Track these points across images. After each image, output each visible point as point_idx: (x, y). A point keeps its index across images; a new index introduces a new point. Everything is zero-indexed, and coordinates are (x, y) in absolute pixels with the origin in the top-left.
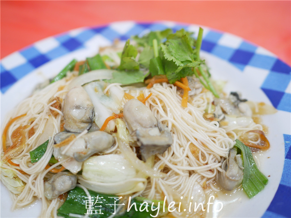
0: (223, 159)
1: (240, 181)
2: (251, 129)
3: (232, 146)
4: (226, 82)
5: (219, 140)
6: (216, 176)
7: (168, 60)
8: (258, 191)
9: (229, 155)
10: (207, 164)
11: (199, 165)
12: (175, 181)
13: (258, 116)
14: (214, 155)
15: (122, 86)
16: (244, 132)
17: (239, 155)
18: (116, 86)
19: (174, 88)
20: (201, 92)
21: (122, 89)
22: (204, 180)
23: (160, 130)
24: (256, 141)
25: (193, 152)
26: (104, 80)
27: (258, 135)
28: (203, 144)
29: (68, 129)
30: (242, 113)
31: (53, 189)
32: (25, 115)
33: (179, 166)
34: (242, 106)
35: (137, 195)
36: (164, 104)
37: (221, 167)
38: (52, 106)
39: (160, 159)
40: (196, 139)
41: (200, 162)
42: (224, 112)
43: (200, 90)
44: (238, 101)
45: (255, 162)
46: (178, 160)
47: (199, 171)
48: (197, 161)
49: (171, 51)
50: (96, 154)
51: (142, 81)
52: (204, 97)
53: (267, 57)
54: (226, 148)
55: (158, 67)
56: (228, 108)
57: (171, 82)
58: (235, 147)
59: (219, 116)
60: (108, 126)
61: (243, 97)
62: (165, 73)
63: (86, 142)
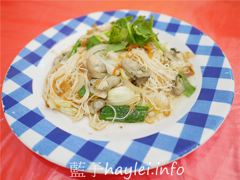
0: (173, 82)
1: (183, 90)
2: (184, 66)
3: (177, 75)
4: (167, 43)
5: (170, 73)
6: (171, 90)
7: (139, 35)
8: (192, 93)
9: (176, 79)
10: (166, 85)
11: (163, 86)
12: (153, 95)
13: (186, 59)
14: (169, 80)
15: (115, 52)
16: (181, 68)
17: (181, 78)
18: (112, 52)
19: (143, 50)
20: (157, 50)
21: (116, 53)
22: (166, 93)
23: (143, 71)
24: (188, 71)
25: (159, 80)
26: (103, 50)
27: (188, 68)
28: (163, 76)
29: (96, 77)
30: (178, 59)
31: (94, 108)
32: (64, 74)
33: (154, 88)
34: (178, 55)
35: (137, 103)
36: (141, 58)
37: (173, 85)
38: (80, 67)
39: (144, 86)
40: (160, 74)
41: (163, 84)
42: (169, 60)
43: (156, 49)
44: (175, 53)
45: (188, 81)
46: (153, 85)
47: (163, 89)
48: (162, 84)
49: (139, 30)
50: (113, 88)
51: (125, 48)
52: (158, 53)
53: (187, 26)
54: (174, 76)
55: (133, 39)
56: (171, 57)
57: (141, 47)
58: (178, 75)
59: (167, 62)
60: (116, 73)
61: (177, 51)
62: (137, 42)
63: (108, 82)
